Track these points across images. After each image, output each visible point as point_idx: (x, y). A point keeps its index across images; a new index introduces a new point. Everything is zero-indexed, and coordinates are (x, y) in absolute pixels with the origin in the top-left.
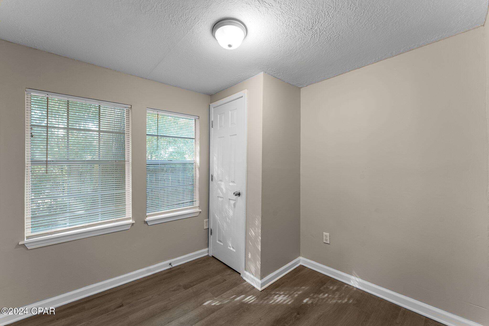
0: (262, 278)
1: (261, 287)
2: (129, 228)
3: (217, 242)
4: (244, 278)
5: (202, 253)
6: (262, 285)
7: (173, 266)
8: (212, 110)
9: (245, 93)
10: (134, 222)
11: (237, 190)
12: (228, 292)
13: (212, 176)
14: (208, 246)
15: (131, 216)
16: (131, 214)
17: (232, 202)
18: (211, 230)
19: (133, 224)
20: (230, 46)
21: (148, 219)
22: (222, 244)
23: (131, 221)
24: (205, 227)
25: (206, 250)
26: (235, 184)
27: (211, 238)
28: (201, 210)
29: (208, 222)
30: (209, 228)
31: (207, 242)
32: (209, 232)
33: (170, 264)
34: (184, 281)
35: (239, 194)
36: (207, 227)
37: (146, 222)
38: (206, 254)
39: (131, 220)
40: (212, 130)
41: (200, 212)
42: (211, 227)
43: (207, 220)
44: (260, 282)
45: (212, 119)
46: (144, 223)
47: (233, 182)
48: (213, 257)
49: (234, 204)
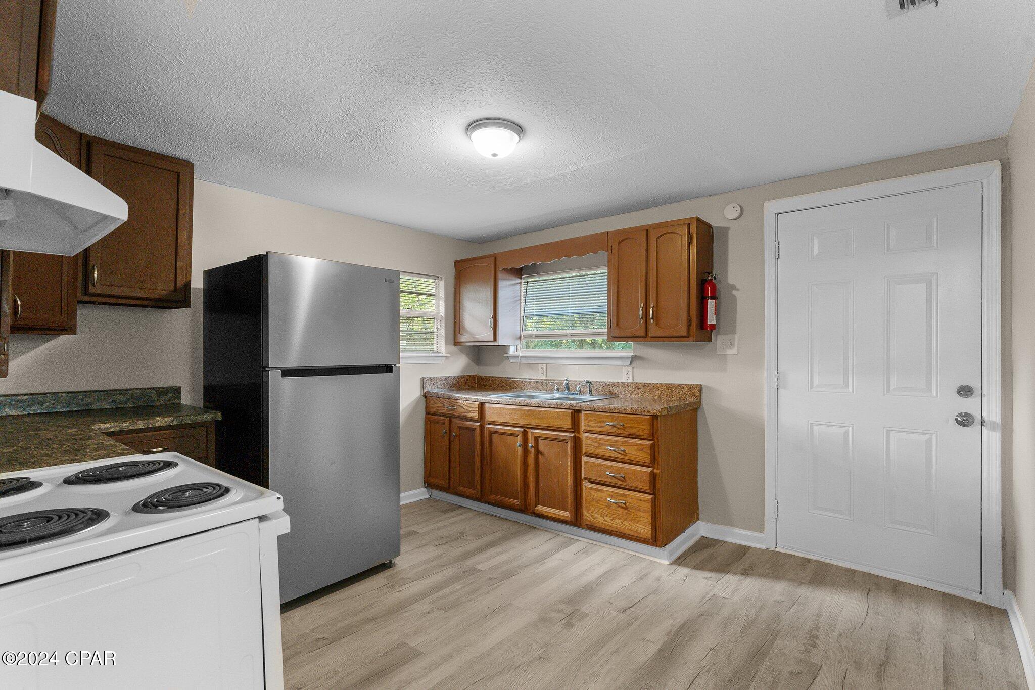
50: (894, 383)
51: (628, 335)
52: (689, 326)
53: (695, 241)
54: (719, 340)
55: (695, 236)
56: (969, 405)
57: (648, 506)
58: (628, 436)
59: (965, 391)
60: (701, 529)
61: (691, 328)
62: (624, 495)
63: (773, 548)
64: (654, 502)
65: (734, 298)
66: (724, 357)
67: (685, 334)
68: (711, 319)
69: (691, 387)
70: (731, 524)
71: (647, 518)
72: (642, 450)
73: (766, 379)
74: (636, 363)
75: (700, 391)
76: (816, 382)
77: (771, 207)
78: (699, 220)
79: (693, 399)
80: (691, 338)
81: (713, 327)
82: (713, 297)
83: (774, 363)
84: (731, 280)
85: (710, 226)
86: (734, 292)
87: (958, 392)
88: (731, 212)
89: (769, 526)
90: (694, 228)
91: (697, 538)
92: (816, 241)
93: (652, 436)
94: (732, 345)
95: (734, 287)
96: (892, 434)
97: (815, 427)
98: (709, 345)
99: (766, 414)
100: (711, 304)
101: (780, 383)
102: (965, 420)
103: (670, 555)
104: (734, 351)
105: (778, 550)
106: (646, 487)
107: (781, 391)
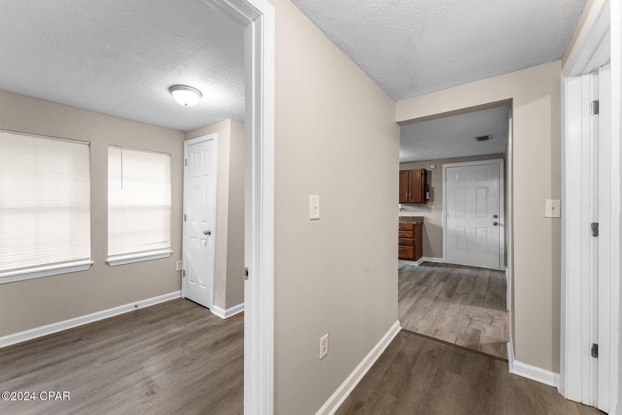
0: (227, 308)
1: (225, 316)
2: (87, 268)
3: (190, 282)
4: (212, 312)
5: (175, 295)
6: (226, 314)
7: (139, 308)
8: (186, 148)
9: (215, 135)
10: (93, 262)
11: (207, 230)
12: (193, 322)
13: (185, 216)
14: (181, 289)
15: (90, 256)
16: (90, 254)
17: (204, 241)
18: (184, 271)
19: (92, 264)
20: (186, 105)
21: (109, 260)
22: (194, 284)
23: (89, 262)
24: (178, 269)
25: (179, 292)
26: (206, 224)
27: (184, 279)
28: (172, 251)
29: (181, 264)
30: (182, 270)
31: (180, 284)
32: (182, 273)
33: (136, 306)
34: (151, 318)
35: (209, 233)
36: (180, 269)
37: (107, 263)
38: (180, 297)
39: (90, 260)
40: (186, 168)
41: (172, 253)
42: (184, 268)
43: (180, 261)
44: (224, 311)
45: (186, 157)
46: (105, 264)
47: (204, 222)
48: (186, 298)
49: (206, 243)
50: (478, 215)
51: (402, 202)
52: (422, 199)
53: (423, 175)
54: (429, 203)
55: (423, 174)
56: (496, 220)
57: (412, 250)
58: (406, 230)
59: (496, 217)
60: (424, 259)
61: (422, 200)
62: (405, 247)
63: (445, 262)
64: (414, 248)
65: (433, 191)
66: (430, 208)
67: (421, 202)
68: (428, 198)
69: (420, 217)
70: (432, 256)
71: (412, 253)
72: (410, 234)
73: (443, 213)
74: (402, 211)
75: (423, 218)
76: (457, 215)
77: (444, 166)
78: (424, 169)
79: (421, 221)
80: (422, 203)
81: (428, 200)
82: (429, 191)
83: (445, 210)
84: (432, 186)
85: (426, 170)
86: (433, 190)
87: (494, 217)
88: (432, 167)
89: (444, 256)
90: (423, 172)
91: (423, 261)
92: (457, 176)
93: (413, 230)
94: (433, 205)
95: (433, 188)
96: (478, 229)
97: (457, 228)
98: (426, 205)
99: (443, 225)
100: (428, 193)
101: (447, 216)
102: (496, 224)
103: (418, 263)
104: (433, 207)
105: (447, 262)
106: (412, 244)
107: (447, 218)
